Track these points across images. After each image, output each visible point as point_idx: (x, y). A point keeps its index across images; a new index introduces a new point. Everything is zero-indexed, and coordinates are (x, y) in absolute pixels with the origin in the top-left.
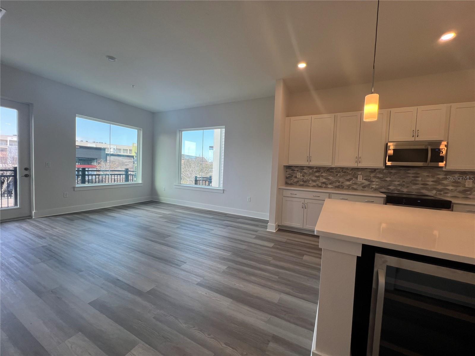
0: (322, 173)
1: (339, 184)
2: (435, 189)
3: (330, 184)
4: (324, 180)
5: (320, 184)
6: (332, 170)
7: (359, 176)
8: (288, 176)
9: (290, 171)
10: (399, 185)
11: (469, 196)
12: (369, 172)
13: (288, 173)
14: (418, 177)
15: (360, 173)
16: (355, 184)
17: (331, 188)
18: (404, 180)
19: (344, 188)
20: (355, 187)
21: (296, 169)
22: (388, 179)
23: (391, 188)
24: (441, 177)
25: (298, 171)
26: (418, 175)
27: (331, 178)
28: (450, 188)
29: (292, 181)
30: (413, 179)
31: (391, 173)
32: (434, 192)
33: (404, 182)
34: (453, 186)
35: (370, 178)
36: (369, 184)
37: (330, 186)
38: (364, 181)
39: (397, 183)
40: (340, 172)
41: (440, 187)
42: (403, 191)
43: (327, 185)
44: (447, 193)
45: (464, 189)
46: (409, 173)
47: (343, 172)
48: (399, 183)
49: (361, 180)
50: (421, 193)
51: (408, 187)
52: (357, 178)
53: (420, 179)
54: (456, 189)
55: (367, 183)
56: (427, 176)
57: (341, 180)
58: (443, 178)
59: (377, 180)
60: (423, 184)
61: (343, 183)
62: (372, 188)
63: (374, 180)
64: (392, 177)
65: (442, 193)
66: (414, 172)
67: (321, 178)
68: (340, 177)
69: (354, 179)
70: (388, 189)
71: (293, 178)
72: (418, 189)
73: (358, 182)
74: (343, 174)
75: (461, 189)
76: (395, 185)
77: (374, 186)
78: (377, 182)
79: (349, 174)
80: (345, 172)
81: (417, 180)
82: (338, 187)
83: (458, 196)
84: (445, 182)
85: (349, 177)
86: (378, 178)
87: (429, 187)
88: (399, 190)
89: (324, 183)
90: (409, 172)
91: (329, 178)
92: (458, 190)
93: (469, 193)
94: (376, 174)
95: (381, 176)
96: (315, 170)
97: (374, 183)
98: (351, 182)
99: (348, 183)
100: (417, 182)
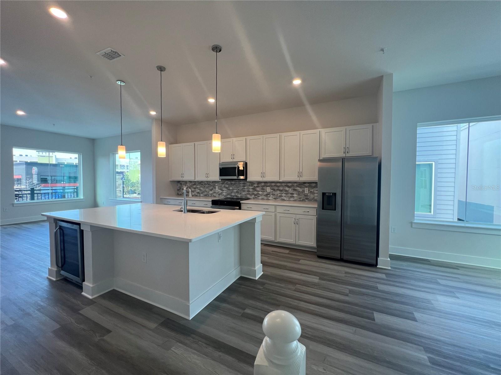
0: (197, 185)
1: (206, 193)
2: (253, 194)
3: (202, 193)
4: (199, 191)
5: (196, 194)
6: (203, 183)
7: (216, 187)
8: (179, 188)
9: (179, 185)
10: (236, 192)
11: (269, 198)
12: (222, 183)
13: (178, 186)
14: (245, 186)
15: (217, 184)
16: (215, 192)
17: (202, 196)
18: (239, 188)
19: (209, 196)
20: (215, 195)
21: (183, 183)
22: (231, 188)
23: (233, 194)
24: (256, 185)
25: (184, 184)
26: (245, 185)
27: (202, 189)
28: (260, 193)
29: (181, 192)
30: (243, 187)
31: (232, 183)
32: (253, 196)
33: (238, 190)
34: (261, 192)
35: (222, 188)
36: (222, 193)
37: (201, 195)
38: (219, 190)
39: (235, 191)
40: (206, 184)
41: (256, 193)
42: (239, 197)
43: (200, 194)
44: (259, 197)
45: (266, 193)
46: (241, 184)
47: (208, 184)
48: (236, 191)
49: (217, 190)
50: (247, 197)
51: (241, 193)
52: (215, 188)
53: (246, 187)
54: (263, 194)
55: (221, 191)
56: (250, 185)
57: (207, 190)
58: (256, 186)
59: (226, 189)
60: (247, 191)
61: (208, 192)
62: (223, 195)
63: (224, 189)
64: (233, 187)
65: (257, 196)
66: (243, 183)
67: (197, 189)
68: (207, 188)
69: (214, 189)
70: (231, 195)
71: (181, 190)
72: (246, 195)
73: (216, 191)
74: (208, 185)
75: (265, 193)
76: (234, 193)
77: (224, 194)
78: (226, 190)
79: (211, 185)
80: (209, 184)
81: (244, 189)
82: (206, 195)
83: (264, 198)
84: (258, 189)
85: (211, 188)
86: (226, 188)
87: (251, 193)
88: (237, 196)
89: (198, 193)
90: (240, 182)
91: (201, 189)
92: (264, 194)
93: (269, 196)
94: (225, 185)
95: (227, 186)
96: (193, 183)
97: (224, 192)
98: (212, 191)
99: (211, 192)
100: (245, 190)
